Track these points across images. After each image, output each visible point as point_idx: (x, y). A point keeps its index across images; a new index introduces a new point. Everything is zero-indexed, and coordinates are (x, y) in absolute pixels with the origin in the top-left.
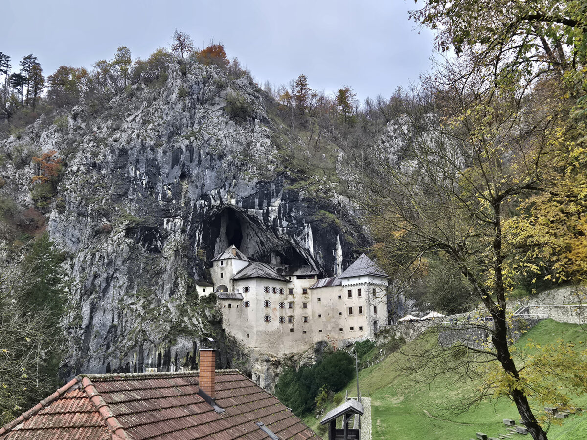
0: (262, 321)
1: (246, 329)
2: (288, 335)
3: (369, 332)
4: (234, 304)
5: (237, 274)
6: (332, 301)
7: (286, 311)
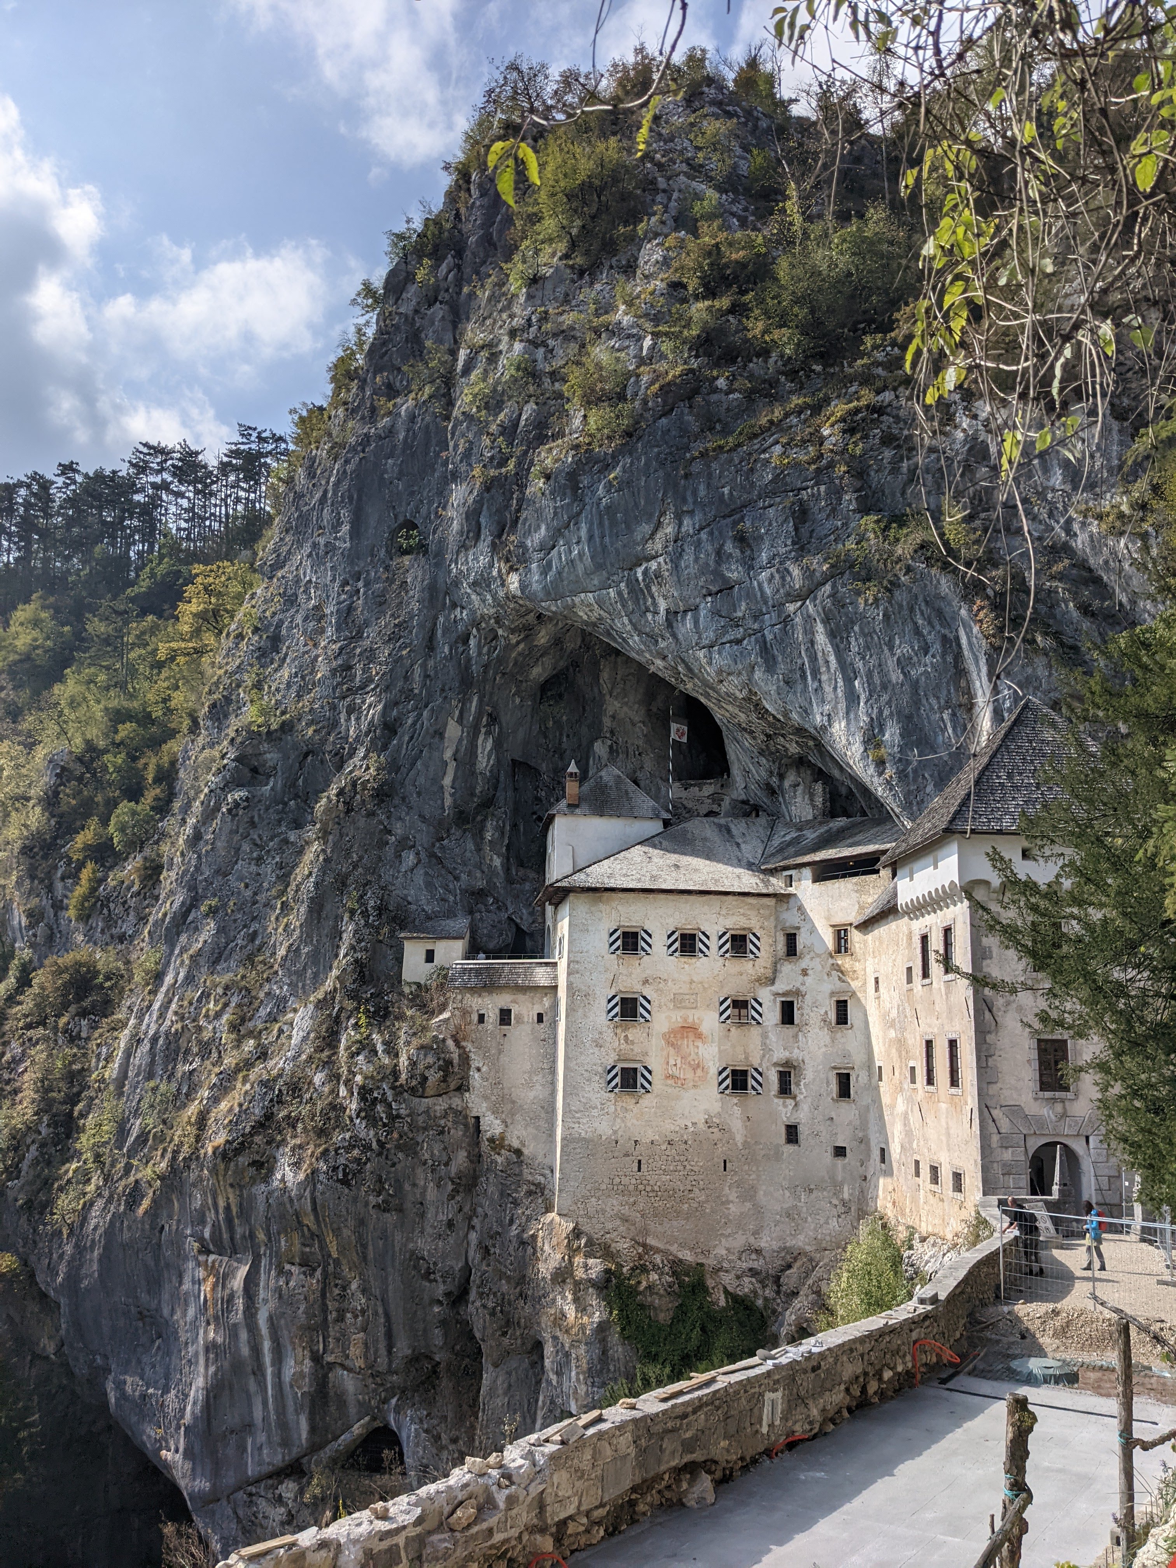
0: (599, 1091)
2: (777, 1157)
4: (524, 1009)
6: (896, 999)
7: (767, 1037)
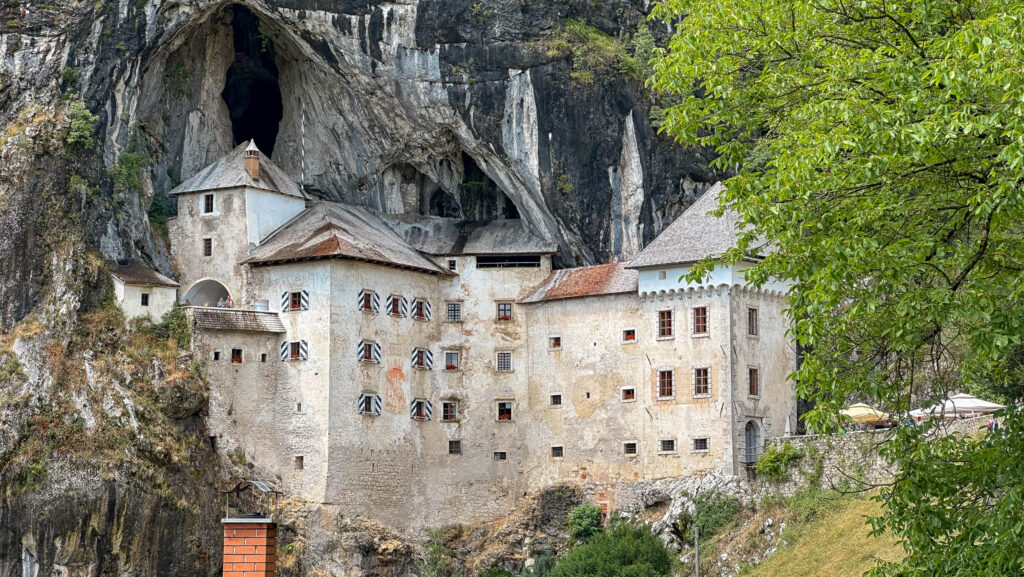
0: (352, 414)
1: (292, 440)
2: (442, 463)
3: (728, 458)
4: (252, 350)
5: (264, 243)
6: (600, 350)
7: (435, 379)
